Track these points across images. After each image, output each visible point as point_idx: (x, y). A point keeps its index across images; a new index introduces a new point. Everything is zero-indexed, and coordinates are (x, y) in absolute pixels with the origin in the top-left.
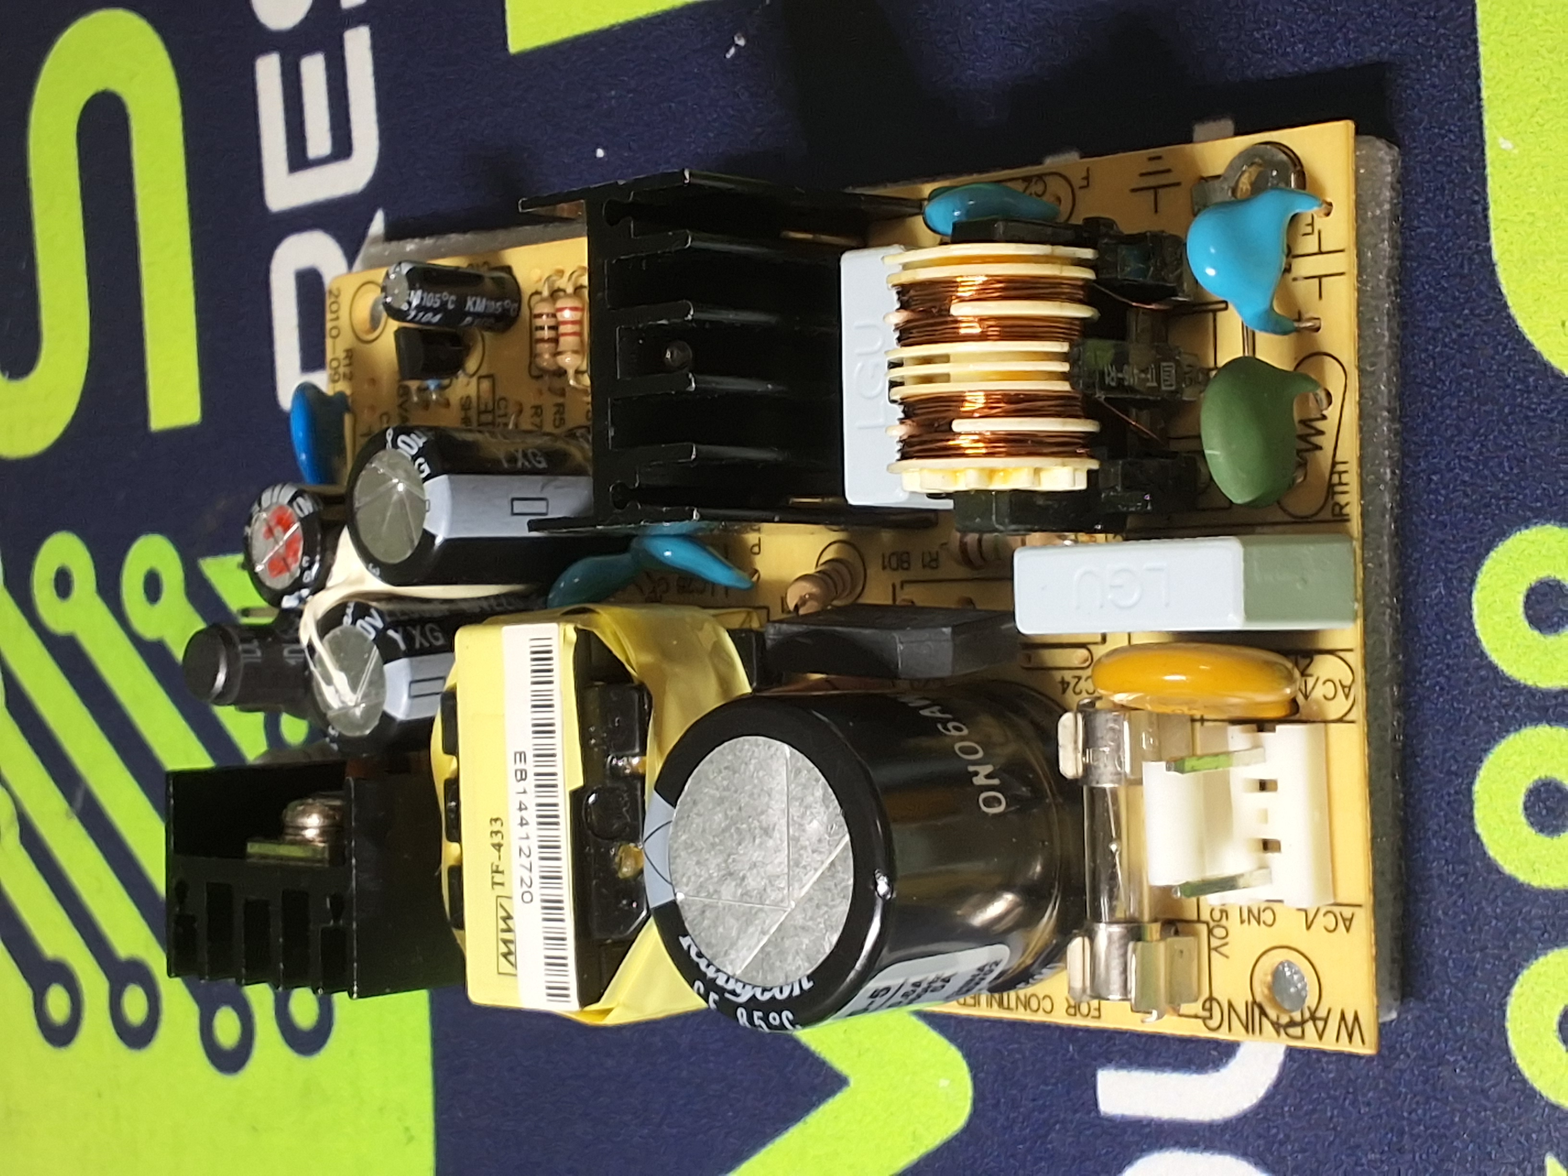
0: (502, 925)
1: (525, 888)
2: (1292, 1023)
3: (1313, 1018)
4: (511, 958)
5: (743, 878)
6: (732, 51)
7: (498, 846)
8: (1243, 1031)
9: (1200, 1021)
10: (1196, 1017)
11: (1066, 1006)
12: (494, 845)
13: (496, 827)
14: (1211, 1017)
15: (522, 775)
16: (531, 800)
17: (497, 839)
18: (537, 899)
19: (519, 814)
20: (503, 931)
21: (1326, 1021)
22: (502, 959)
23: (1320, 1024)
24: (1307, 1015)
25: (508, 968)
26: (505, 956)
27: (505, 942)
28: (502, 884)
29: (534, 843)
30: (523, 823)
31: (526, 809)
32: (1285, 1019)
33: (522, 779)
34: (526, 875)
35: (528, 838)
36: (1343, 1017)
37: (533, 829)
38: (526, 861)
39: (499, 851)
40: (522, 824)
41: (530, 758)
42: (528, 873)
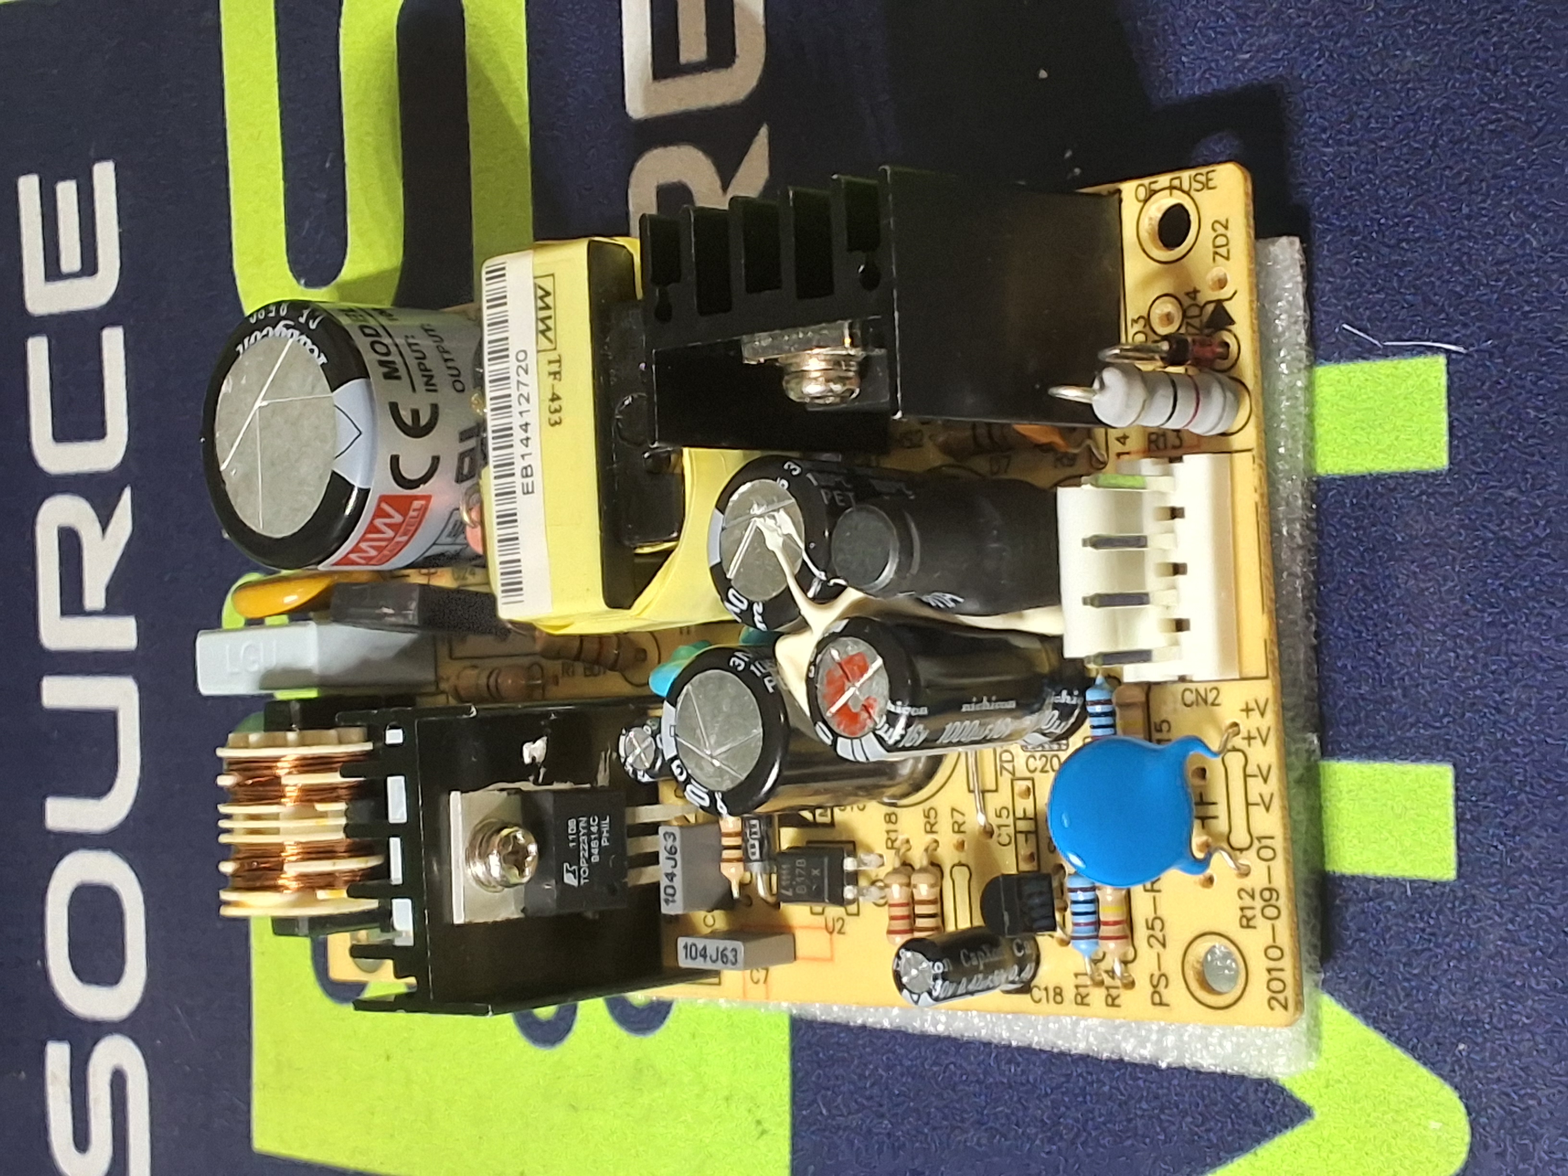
0: (550, 323)
1: (523, 364)
4: (540, 293)
5: (286, 422)
7: (555, 398)
12: (558, 398)
13: (555, 417)
15: (527, 472)
16: (519, 449)
17: (555, 405)
18: (512, 357)
19: (529, 435)
20: (549, 317)
22: (550, 289)
25: (542, 282)
26: (548, 294)
27: (547, 307)
28: (550, 362)
29: (516, 409)
30: (525, 426)
31: (521, 441)
33: (526, 468)
34: (523, 378)
35: (521, 413)
37: (516, 421)
38: (524, 390)
39: (554, 394)
40: (527, 424)
41: (519, 490)
42: (520, 379)
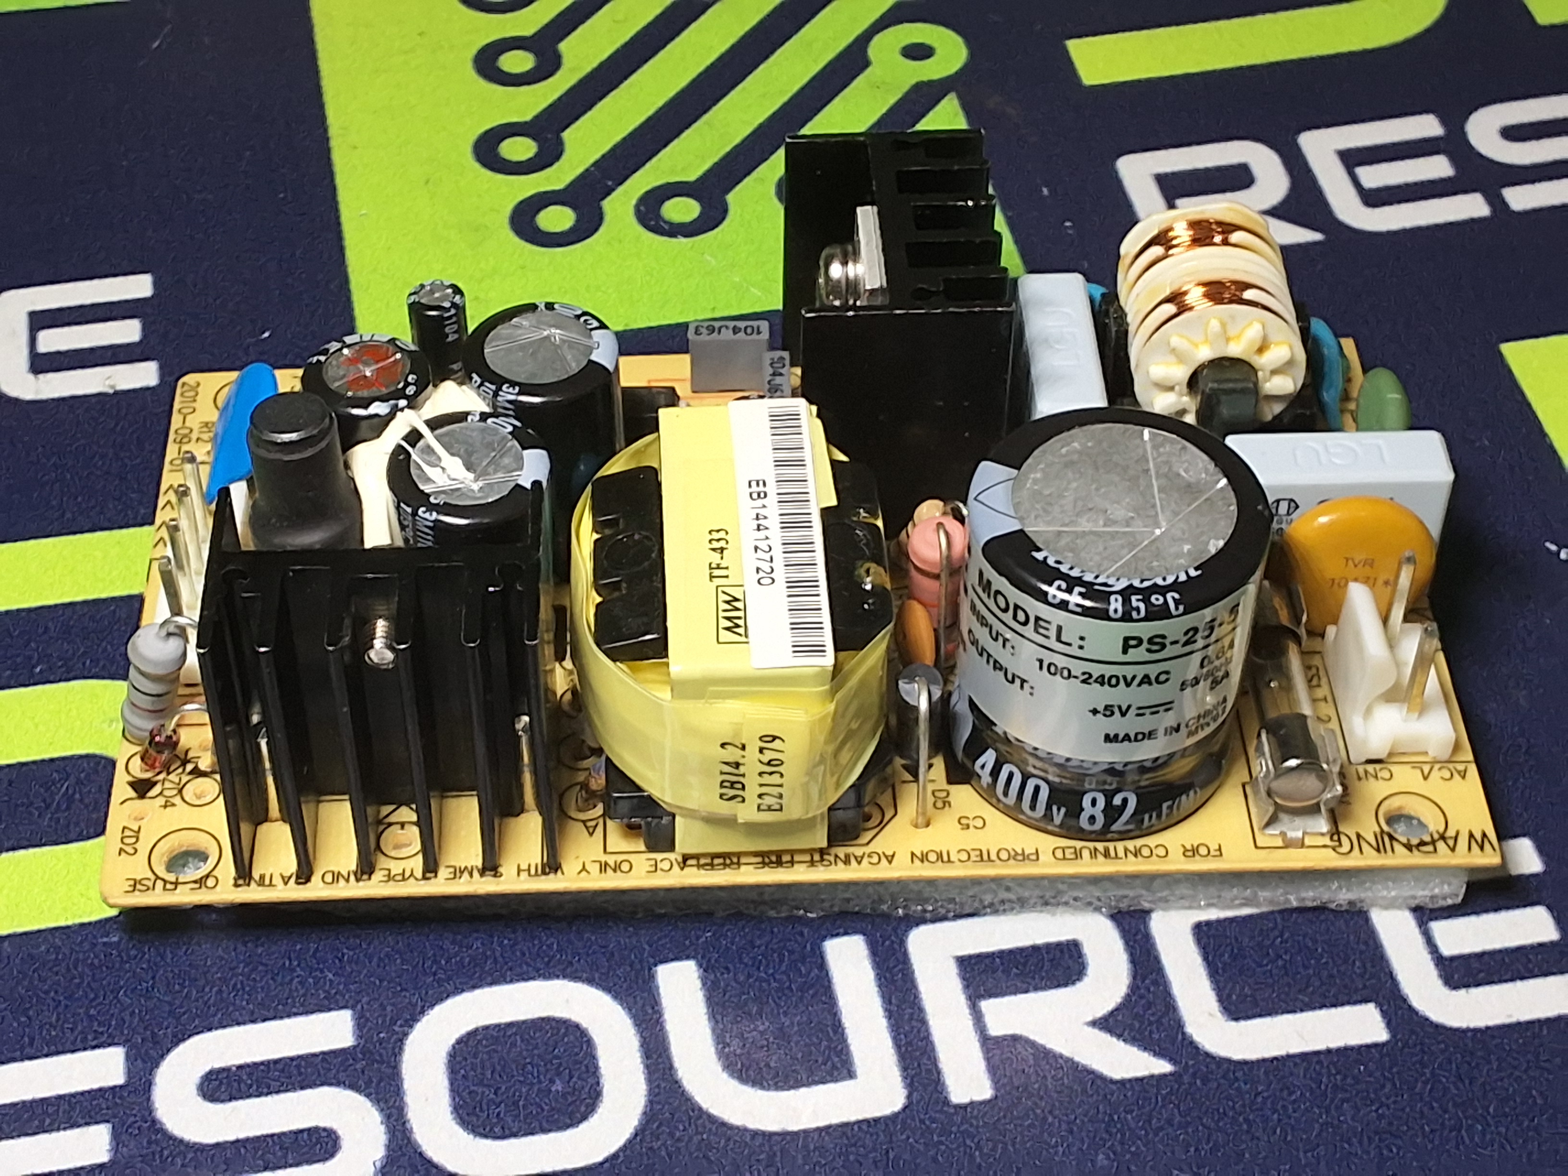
1: (763, 575)
2: (1422, 843)
3: (1443, 837)
6: (1553, 548)
7: (720, 550)
8: (1375, 853)
9: (1330, 850)
10: (1325, 846)
11: (1182, 850)
14: (1340, 845)
17: (718, 545)
18: (780, 581)
21: (1456, 839)
22: (724, 632)
23: (1451, 843)
24: (1436, 836)
26: (729, 629)
27: (730, 619)
30: (760, 529)
31: (765, 518)
32: (1415, 841)
35: (767, 539)
36: (1471, 835)
38: (764, 556)
39: (721, 553)
41: (771, 483)
42: (767, 563)
